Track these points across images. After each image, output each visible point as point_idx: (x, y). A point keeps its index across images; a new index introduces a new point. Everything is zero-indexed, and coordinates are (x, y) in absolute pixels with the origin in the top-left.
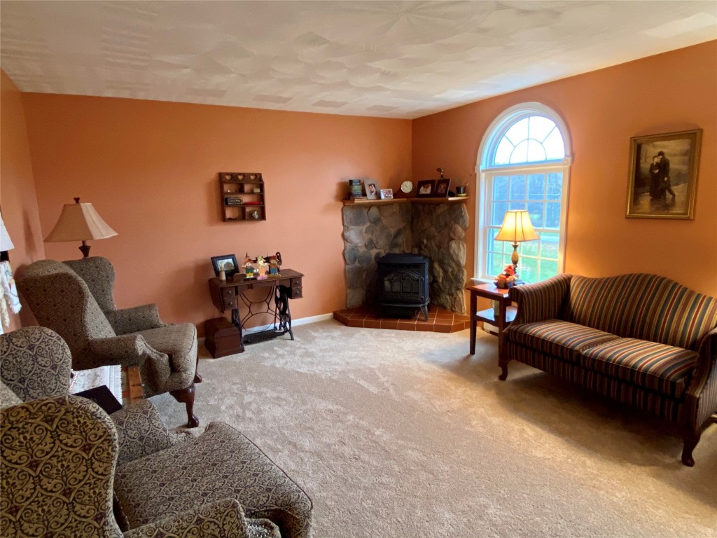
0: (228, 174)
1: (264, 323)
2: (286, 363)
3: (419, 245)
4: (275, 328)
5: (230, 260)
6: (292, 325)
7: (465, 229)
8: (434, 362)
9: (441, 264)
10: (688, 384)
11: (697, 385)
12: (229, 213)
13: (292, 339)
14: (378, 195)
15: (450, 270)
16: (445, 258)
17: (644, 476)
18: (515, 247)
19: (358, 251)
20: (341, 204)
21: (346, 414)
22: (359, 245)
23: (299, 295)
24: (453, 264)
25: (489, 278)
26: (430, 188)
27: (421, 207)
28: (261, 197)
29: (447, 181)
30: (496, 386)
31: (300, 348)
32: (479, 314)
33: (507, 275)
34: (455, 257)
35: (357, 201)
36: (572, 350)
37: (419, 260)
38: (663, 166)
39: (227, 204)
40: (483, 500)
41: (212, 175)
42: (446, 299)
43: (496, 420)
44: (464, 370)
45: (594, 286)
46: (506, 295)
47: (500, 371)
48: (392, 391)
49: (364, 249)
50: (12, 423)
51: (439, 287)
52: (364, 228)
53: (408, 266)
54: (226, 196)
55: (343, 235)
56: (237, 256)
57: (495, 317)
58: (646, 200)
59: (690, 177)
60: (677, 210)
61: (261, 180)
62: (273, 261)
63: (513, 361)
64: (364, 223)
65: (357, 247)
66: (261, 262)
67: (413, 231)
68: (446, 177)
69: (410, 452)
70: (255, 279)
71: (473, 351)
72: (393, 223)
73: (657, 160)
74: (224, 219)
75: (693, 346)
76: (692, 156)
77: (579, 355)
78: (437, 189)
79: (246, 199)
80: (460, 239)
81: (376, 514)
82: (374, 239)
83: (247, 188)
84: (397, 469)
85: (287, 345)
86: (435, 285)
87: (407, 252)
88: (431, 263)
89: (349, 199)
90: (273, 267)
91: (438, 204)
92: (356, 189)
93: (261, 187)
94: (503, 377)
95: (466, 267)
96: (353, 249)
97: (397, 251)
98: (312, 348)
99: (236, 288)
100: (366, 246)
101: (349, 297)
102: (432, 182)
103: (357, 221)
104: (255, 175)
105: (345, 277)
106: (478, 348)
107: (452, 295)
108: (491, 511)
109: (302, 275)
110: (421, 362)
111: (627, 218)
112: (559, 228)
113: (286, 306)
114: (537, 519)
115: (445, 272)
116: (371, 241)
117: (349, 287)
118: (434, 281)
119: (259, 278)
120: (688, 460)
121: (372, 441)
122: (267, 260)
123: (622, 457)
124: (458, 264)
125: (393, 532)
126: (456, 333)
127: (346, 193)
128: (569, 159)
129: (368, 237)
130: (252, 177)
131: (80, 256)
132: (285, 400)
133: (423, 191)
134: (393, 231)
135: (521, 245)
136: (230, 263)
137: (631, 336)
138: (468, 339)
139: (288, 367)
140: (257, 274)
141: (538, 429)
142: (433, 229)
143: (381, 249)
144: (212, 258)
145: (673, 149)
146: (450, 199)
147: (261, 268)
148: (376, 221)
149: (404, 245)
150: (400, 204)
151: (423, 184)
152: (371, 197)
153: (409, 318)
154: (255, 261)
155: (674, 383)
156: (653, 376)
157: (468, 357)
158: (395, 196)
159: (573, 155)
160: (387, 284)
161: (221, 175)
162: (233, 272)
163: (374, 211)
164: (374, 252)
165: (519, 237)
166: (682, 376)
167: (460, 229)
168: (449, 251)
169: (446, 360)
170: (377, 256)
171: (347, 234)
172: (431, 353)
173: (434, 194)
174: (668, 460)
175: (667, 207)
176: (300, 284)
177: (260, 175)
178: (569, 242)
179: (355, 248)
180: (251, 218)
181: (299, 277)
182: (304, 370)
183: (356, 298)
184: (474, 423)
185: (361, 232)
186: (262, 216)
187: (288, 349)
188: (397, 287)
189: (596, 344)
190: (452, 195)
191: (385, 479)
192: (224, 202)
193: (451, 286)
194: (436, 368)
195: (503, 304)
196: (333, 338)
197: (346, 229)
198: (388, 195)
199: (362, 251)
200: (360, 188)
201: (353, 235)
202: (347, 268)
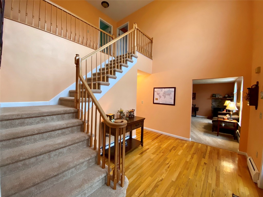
20: (211, 98)
52: (217, 103)
129: (218, 105)
148: (220, 102)
179: (214, 106)
197: (212, 102)
198: (221, 97)
199: (216, 107)
200: (215, 96)
201: (214, 104)
202: (211, 110)
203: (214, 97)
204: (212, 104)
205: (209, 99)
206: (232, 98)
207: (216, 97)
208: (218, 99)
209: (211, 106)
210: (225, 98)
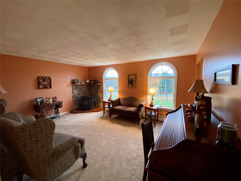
0: (41, 77)
1: (50, 115)
2: (60, 124)
3: (91, 94)
4: (54, 116)
5: (41, 99)
6: (60, 115)
7: (101, 90)
8: (96, 117)
9: (96, 98)
10: (138, 112)
11: (139, 112)
12: (41, 87)
13: (60, 118)
14: (81, 83)
15: (98, 99)
16: (97, 96)
17: (134, 128)
18: (111, 93)
20: (72, 85)
21: (79, 131)
22: (77, 94)
23: (62, 107)
24: (99, 97)
25: (106, 100)
26: (93, 82)
27: (91, 86)
28: (50, 83)
29: (97, 81)
30: (109, 119)
31: (63, 120)
32: (105, 106)
33: (110, 98)
34: (99, 96)
35: (76, 84)
36: (122, 110)
37: (91, 97)
38: (132, 80)
39: (40, 84)
40: (110, 138)
41: (36, 76)
42: (97, 105)
43: (110, 125)
44: (103, 118)
45: (124, 99)
46: (110, 102)
47: (110, 117)
48: (89, 124)
49: (78, 95)
50: (38, 123)
51: (96, 103)
52: (78, 90)
53: (89, 98)
54: (40, 82)
55: (72, 92)
56: (43, 98)
57: (108, 107)
58: (130, 85)
59: (136, 81)
60: (134, 86)
61: (50, 78)
62: (54, 99)
63: (112, 114)
64: (78, 89)
65: (76, 95)
66: (51, 99)
67: (89, 91)
68: (96, 80)
69: (95, 134)
70: (49, 103)
71: (104, 114)
72: (84, 89)
73: (131, 79)
74: (39, 88)
75: (138, 107)
76: (136, 78)
77: (123, 111)
78: (95, 82)
79: (46, 83)
80: (100, 92)
81: (91, 145)
82: (80, 93)
83: (46, 80)
84: (93, 137)
85: (58, 120)
86: (95, 102)
87: (88, 95)
88: (94, 97)
89: (74, 84)
90: (54, 100)
91: (95, 85)
92: (76, 81)
93: (50, 80)
94: (110, 118)
95: (101, 98)
96: (75, 95)
97: (85, 95)
98: (66, 119)
99: (44, 106)
101: (74, 107)
102: (94, 81)
103: (76, 89)
104: (49, 77)
105: (73, 102)
106: (105, 114)
107: (98, 104)
108: (112, 139)
109: (63, 102)
110: (94, 118)
111: (128, 88)
112: (118, 89)
113: (58, 110)
114: (120, 138)
115: (97, 99)
117: (74, 104)
118: (94, 101)
119: (50, 103)
120: (139, 125)
121: (87, 134)
122: (53, 98)
123: (130, 126)
124: (100, 97)
125: (95, 147)
126: (100, 112)
127: (73, 82)
128: (119, 78)
129: (78, 92)
130: (48, 78)
132: (62, 131)
133: (91, 82)
134: (84, 91)
135: (112, 93)
136: (41, 100)
137: (130, 107)
138: (103, 112)
139: (61, 124)
140: (50, 102)
141: (118, 125)
142: (94, 90)
143: (82, 95)
144: (35, 99)
145: (133, 77)
146: (98, 84)
147: (51, 101)
148: (81, 89)
149: (87, 94)
150: (86, 85)
151: (91, 81)
152: (79, 83)
153: (89, 110)
154: (49, 99)
155: (136, 112)
156: (133, 112)
157: (103, 116)
158: (85, 83)
159: (119, 77)
160: (84, 103)
161: (38, 77)
162: (42, 102)
163: (80, 87)
164: (80, 96)
165: (112, 91)
166: (137, 111)
167: (100, 90)
168: (97, 95)
169: (99, 117)
170: (81, 96)
171: (73, 92)
172: (96, 116)
173: (94, 83)
174: (137, 125)
175: (133, 86)
176: (62, 104)
177: (50, 77)
178: (120, 92)
180: (47, 88)
181: (62, 102)
182: (66, 124)
183: (76, 107)
184: (107, 126)
185: (77, 91)
186: (51, 87)
187: (59, 120)
188: (87, 103)
189: (125, 109)
190: (98, 83)
191: (92, 139)
192: (39, 83)
193: (98, 102)
194: (97, 119)
195: (109, 104)
196: (71, 117)
197: (73, 90)
201: (75, 92)
202: (73, 100)
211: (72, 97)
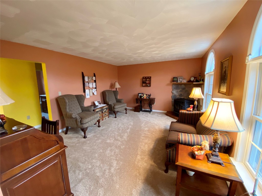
0: (145, 77)
2: (141, 116)
12: (144, 85)
13: (150, 113)
19: (176, 97)
20: (172, 84)
22: (177, 95)
28: (150, 82)
31: (148, 115)
38: (225, 72)
52: (179, 90)
53: (180, 102)
62: (147, 95)
66: (145, 95)
70: (143, 98)
72: (190, 90)
73: (225, 69)
79: (147, 82)
82: (182, 94)
98: (150, 116)
100: (180, 96)
101: (172, 108)
103: (176, 88)
105: (172, 103)
110: (163, 126)
111: (218, 93)
113: (151, 106)
116: (181, 94)
117: (172, 106)
129: (180, 93)
130: (149, 77)
131: (116, 90)
134: (190, 92)
143: (184, 97)
144: (139, 93)
145: (227, 64)
148: (184, 89)
161: (143, 77)
163: (183, 86)
164: (182, 97)
177: (151, 77)
179: (175, 96)
180: (148, 86)
185: (178, 92)
186: (150, 86)
187: (146, 114)
192: (143, 82)
196: (158, 116)
197: (173, 90)
198: (185, 81)
199: (178, 97)
200: (177, 79)
201: (175, 92)
202: (172, 101)
203: (175, 81)
204: (172, 93)
205: (168, 85)
206: (201, 82)
207: (178, 82)
208: (181, 84)
209: (171, 96)
210: (191, 83)
211: (172, 97)
